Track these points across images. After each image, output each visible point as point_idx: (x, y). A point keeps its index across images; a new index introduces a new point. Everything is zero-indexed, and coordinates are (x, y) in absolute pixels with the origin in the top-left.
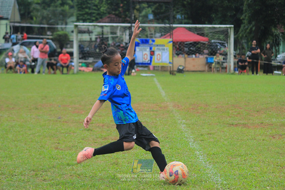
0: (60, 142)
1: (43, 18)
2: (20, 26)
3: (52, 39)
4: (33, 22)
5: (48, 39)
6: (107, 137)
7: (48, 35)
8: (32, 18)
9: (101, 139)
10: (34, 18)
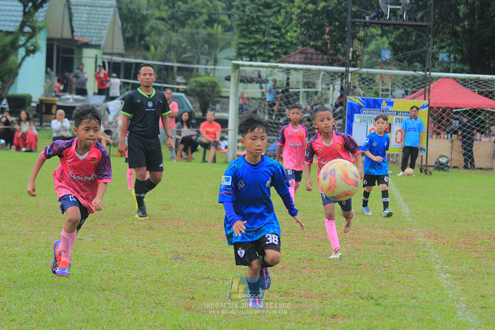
0: (194, 296)
1: (170, 48)
2: (123, 61)
3: (185, 92)
4: (149, 55)
5: (178, 90)
6: (291, 291)
7: (178, 84)
8: (147, 48)
9: (279, 295)
10: (152, 48)
